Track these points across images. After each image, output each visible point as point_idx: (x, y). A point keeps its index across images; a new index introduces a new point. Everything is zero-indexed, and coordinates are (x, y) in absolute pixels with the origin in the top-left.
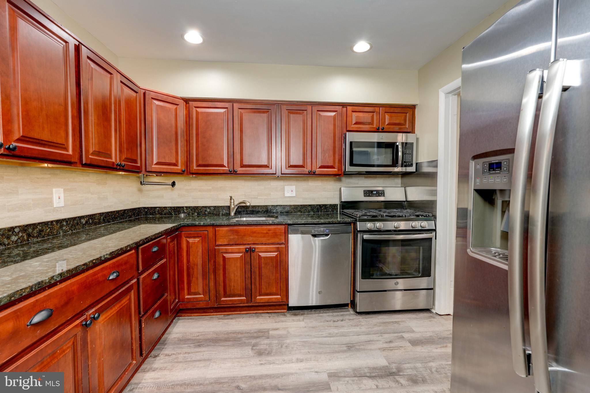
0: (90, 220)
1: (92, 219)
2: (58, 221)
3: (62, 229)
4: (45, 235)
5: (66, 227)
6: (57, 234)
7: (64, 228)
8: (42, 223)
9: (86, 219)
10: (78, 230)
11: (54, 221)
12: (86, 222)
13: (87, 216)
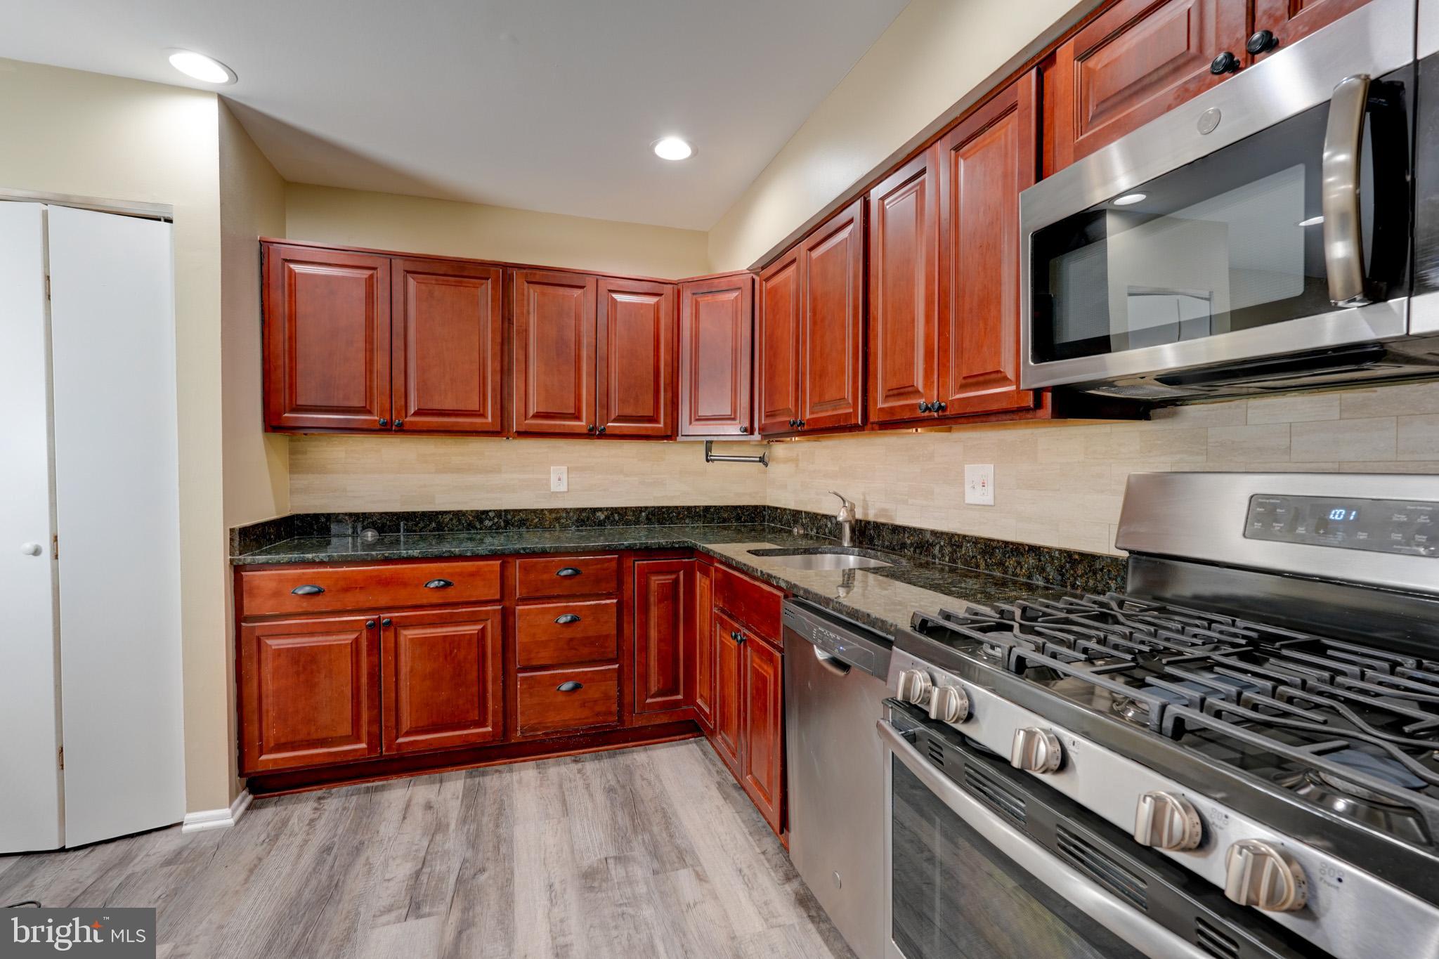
0: (616, 515)
1: (619, 513)
2: (551, 511)
3: (559, 523)
4: (530, 525)
5: (567, 521)
6: (550, 528)
7: (563, 521)
8: (526, 510)
9: (606, 513)
10: (590, 526)
11: (546, 509)
12: (607, 517)
13: (607, 509)
